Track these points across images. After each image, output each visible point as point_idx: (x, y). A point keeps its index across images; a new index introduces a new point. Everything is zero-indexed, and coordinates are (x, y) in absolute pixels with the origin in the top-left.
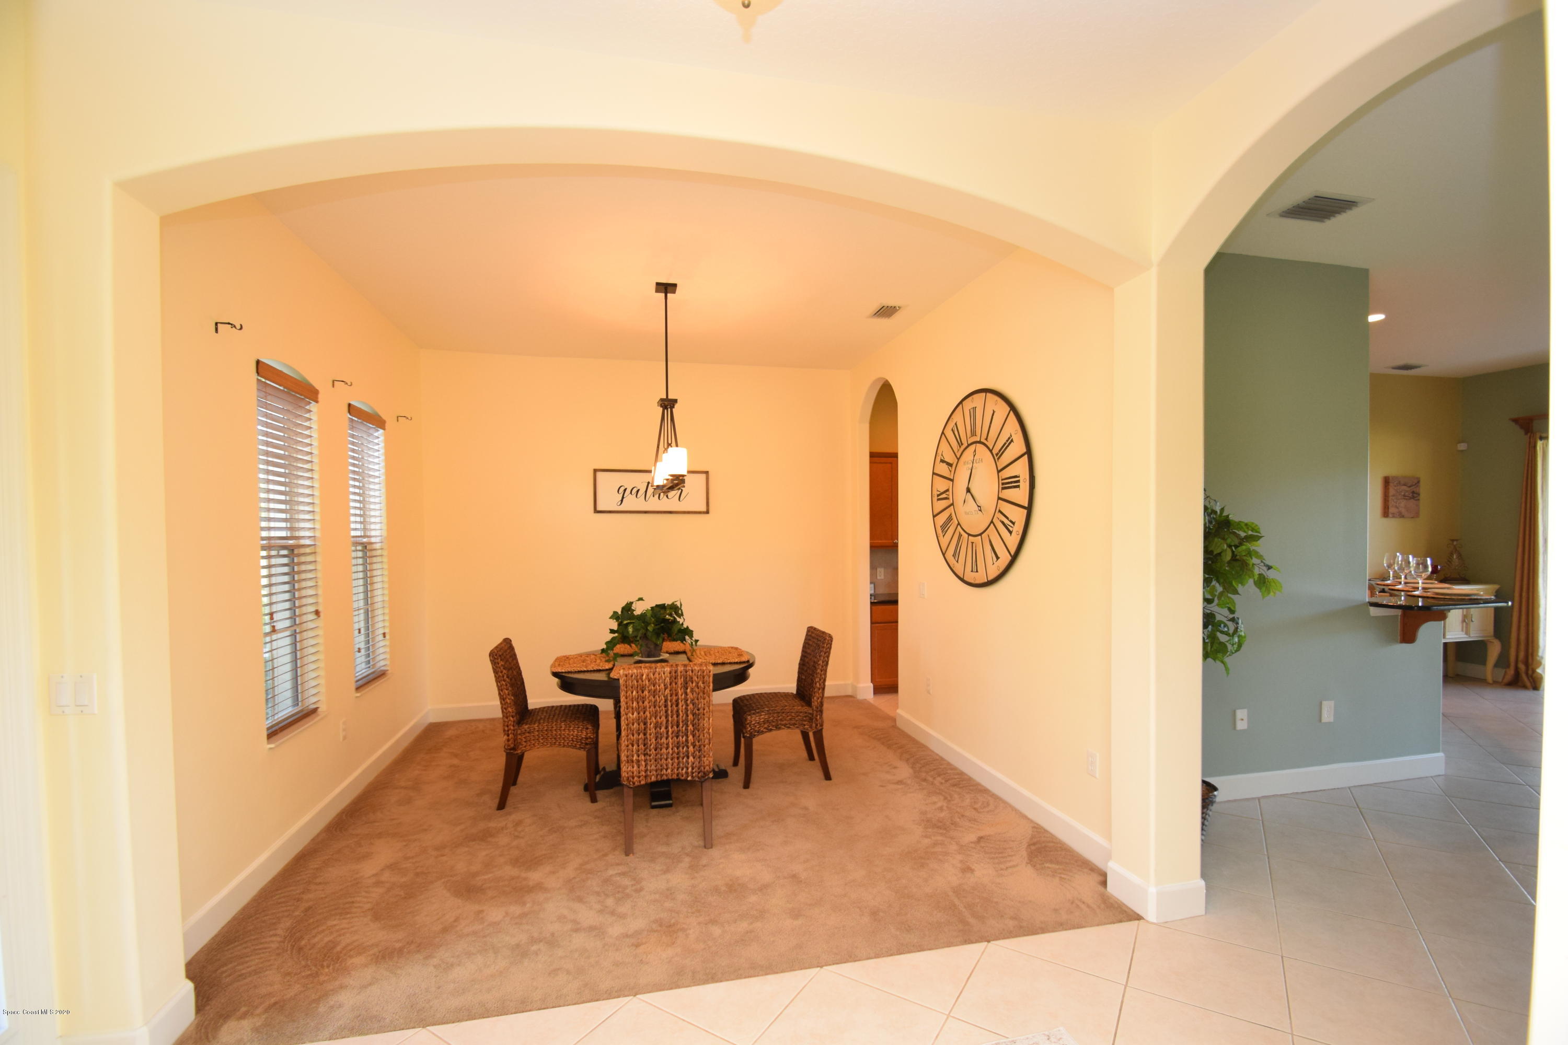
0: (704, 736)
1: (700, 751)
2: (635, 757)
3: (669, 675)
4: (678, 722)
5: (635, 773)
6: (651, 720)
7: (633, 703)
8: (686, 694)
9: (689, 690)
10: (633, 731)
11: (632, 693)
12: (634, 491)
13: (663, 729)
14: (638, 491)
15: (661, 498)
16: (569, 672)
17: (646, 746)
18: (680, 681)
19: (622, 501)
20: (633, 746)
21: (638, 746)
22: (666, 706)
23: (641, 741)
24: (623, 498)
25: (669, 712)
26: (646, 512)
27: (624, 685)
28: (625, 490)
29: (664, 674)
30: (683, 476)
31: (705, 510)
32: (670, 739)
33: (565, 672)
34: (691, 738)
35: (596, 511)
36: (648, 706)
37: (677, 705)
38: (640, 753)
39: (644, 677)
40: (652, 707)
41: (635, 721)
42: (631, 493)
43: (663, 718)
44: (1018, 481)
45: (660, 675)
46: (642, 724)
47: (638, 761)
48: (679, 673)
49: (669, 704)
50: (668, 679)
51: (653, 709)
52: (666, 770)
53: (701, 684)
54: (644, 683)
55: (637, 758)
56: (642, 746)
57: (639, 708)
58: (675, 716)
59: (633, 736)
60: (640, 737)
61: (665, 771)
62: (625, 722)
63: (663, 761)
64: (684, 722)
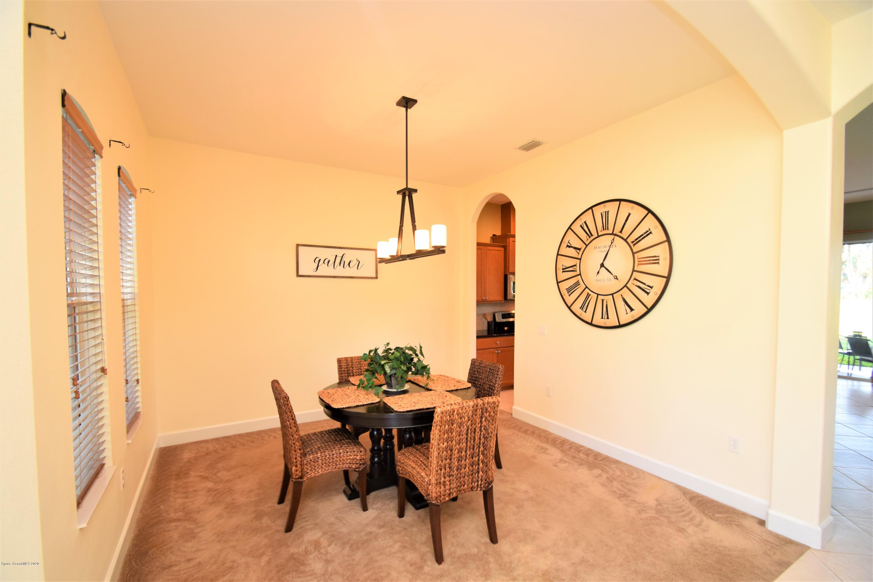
0: (490, 454)
1: (486, 466)
2: (443, 479)
3: (472, 409)
4: (474, 446)
5: (442, 493)
6: (456, 447)
7: (444, 435)
8: (481, 422)
9: (483, 419)
10: (442, 458)
11: (445, 427)
12: (326, 261)
13: (463, 453)
14: (329, 261)
15: (345, 267)
16: (349, 408)
17: (451, 469)
18: (479, 412)
19: (317, 268)
20: (441, 470)
21: (445, 470)
22: (467, 435)
23: (447, 466)
24: (318, 266)
25: (469, 439)
26: (334, 277)
27: (440, 421)
28: (320, 260)
29: (469, 408)
30: (443, 247)
31: (374, 276)
32: (467, 460)
33: (346, 408)
34: (481, 456)
35: (298, 275)
36: (455, 436)
37: (475, 433)
38: (446, 475)
39: (455, 412)
40: (458, 436)
41: (444, 449)
42: (324, 263)
43: (464, 444)
44: (658, 260)
45: (466, 410)
46: (449, 451)
47: (445, 482)
48: (479, 406)
49: (469, 431)
50: (471, 412)
51: (458, 438)
52: (464, 486)
53: (492, 414)
54: (454, 417)
55: (444, 480)
56: (448, 469)
57: (448, 439)
58: (472, 441)
59: (442, 462)
60: (447, 462)
61: (462, 486)
62: (437, 452)
63: (462, 479)
64: (478, 446)
